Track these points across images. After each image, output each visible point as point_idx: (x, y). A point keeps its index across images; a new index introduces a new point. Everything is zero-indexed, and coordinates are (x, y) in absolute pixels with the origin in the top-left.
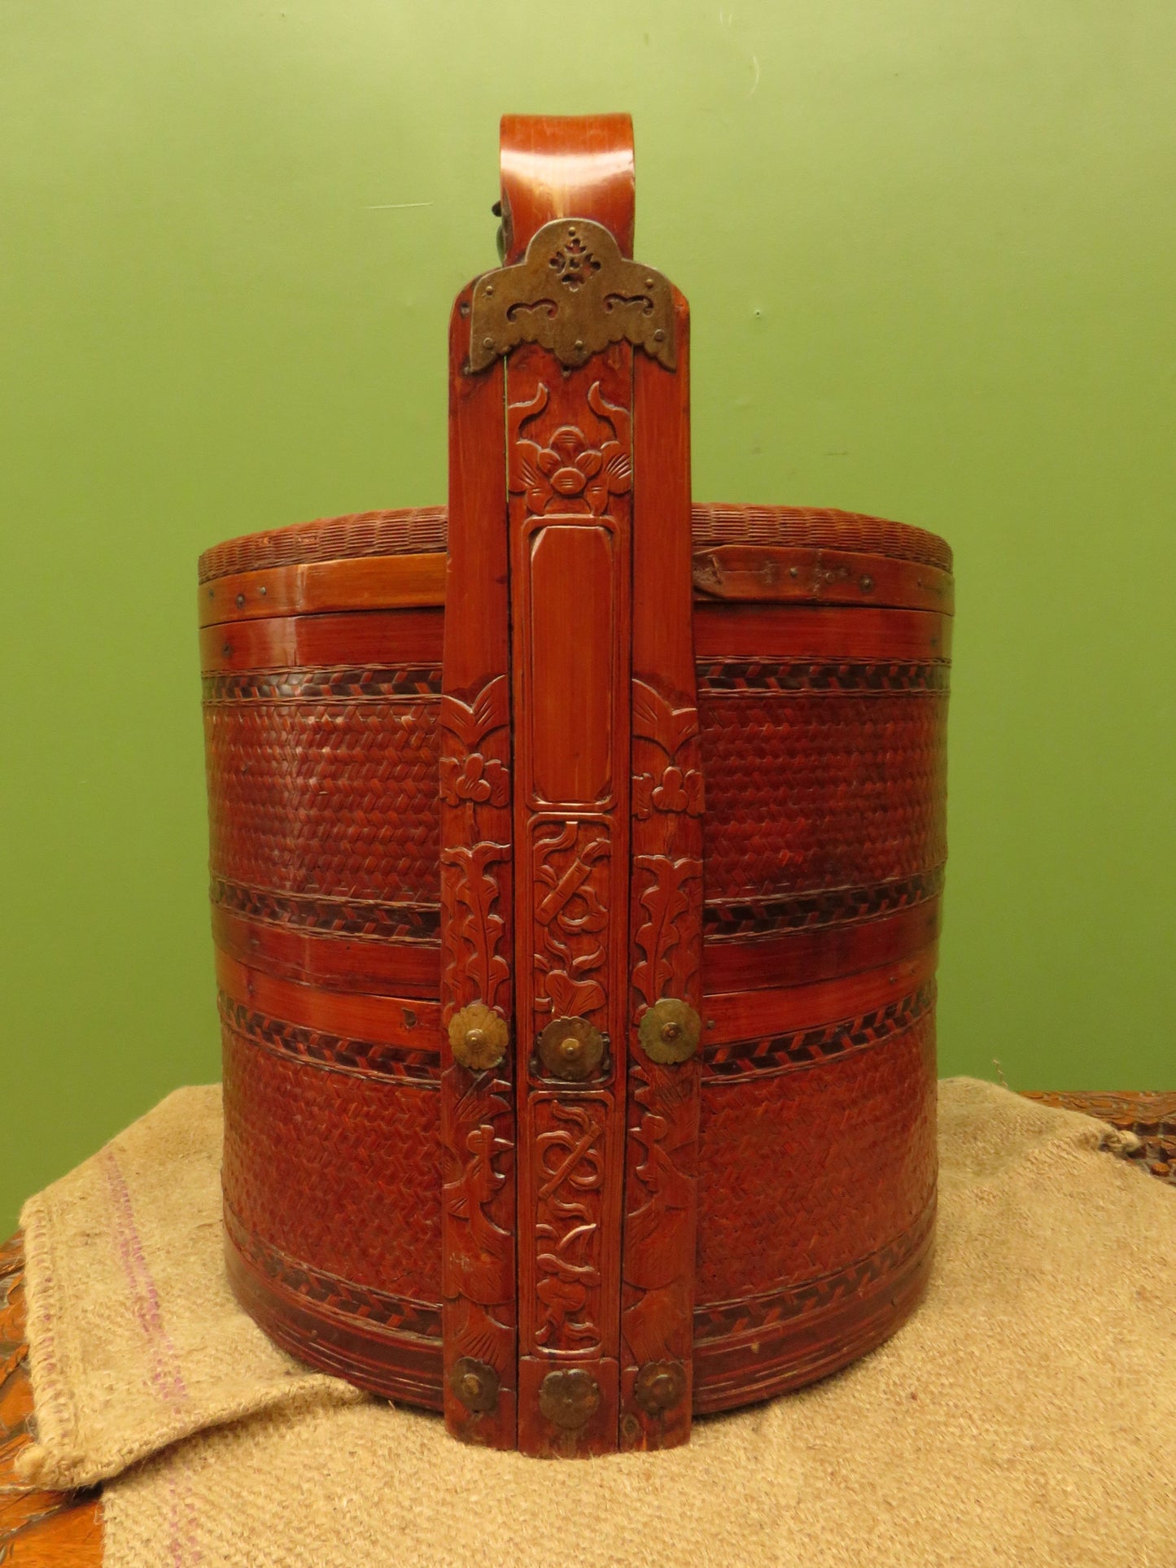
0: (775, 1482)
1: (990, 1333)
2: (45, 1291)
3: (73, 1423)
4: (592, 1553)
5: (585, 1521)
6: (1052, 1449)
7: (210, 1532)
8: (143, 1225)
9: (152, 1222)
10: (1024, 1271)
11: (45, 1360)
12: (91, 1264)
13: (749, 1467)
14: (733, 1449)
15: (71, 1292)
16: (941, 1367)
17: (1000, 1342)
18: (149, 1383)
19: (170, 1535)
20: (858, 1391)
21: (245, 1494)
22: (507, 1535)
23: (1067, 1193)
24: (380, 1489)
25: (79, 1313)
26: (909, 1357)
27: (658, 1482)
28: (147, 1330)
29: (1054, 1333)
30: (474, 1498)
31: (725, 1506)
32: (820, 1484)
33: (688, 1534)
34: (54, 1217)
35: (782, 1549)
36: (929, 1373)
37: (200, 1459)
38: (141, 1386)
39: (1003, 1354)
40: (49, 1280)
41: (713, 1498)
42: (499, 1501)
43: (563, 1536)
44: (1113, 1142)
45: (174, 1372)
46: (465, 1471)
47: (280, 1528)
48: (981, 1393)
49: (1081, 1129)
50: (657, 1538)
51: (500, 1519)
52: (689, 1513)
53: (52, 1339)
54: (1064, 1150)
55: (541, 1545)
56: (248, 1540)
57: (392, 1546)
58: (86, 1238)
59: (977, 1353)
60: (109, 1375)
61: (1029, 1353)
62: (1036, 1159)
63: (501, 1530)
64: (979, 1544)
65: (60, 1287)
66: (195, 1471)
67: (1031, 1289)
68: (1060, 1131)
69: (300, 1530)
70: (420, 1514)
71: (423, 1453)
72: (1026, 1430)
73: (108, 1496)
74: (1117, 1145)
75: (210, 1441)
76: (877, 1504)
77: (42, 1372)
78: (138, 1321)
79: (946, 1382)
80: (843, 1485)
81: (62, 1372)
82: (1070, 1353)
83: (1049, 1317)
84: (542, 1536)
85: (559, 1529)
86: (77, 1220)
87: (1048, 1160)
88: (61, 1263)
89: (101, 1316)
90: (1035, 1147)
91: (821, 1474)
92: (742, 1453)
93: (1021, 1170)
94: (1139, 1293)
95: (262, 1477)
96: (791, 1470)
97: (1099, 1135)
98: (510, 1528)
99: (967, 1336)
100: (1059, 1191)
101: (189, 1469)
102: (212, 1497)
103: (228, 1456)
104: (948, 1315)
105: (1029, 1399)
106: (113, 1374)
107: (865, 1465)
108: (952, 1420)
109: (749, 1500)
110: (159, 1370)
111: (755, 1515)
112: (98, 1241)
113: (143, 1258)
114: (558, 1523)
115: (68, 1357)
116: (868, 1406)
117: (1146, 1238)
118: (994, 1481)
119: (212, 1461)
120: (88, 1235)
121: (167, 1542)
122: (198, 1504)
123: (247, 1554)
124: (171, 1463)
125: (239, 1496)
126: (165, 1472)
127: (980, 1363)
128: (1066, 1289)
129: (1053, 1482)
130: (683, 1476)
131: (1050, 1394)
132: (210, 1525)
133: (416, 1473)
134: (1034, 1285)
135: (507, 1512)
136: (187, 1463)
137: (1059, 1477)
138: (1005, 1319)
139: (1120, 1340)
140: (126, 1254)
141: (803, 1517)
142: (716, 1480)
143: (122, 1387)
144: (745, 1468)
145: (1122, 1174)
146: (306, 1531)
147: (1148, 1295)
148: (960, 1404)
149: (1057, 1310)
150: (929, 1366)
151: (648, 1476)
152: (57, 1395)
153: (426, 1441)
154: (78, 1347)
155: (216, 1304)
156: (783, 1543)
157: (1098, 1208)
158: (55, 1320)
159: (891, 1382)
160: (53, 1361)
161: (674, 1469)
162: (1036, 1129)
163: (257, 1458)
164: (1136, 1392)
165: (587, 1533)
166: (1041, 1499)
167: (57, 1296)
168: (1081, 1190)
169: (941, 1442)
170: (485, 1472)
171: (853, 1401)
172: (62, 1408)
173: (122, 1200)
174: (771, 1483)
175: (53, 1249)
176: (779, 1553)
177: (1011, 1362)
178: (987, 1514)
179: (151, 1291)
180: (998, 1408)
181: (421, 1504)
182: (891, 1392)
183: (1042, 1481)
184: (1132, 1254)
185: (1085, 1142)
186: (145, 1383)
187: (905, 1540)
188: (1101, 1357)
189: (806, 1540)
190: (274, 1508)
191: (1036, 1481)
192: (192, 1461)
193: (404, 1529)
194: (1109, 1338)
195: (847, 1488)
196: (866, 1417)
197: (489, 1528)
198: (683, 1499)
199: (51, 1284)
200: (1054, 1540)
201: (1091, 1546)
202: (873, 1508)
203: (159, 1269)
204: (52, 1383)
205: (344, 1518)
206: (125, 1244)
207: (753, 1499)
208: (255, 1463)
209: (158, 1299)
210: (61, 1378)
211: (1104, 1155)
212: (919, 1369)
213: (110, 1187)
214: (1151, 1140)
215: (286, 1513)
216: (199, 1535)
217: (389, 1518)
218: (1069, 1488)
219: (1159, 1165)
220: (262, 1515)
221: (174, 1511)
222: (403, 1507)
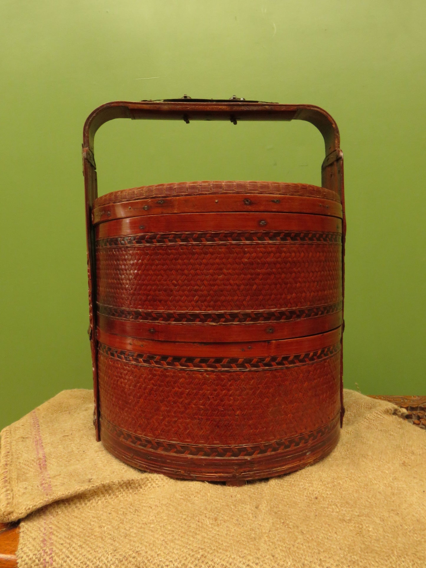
0: (262, 525)
1: (347, 476)
2: (7, 456)
3: (12, 499)
4: (193, 546)
5: (191, 534)
6: (366, 516)
7: (57, 536)
8: (44, 435)
9: (46, 434)
10: (361, 456)
11: (4, 478)
12: (24, 448)
13: (253, 520)
14: (248, 513)
15: (16, 457)
16: (327, 487)
17: (350, 479)
18: (39, 486)
19: (42, 537)
20: (296, 496)
21: (70, 525)
22: (162, 539)
23: (380, 430)
24: (119, 524)
25: (18, 464)
26: (316, 484)
27: (219, 522)
28: (41, 469)
29: (370, 477)
30: (152, 526)
31: (243, 532)
32: (278, 526)
33: (228, 540)
34: (12, 432)
35: (262, 546)
36: (323, 489)
37: (56, 512)
38: (36, 487)
39: (351, 484)
40: (8, 452)
41: (238, 529)
43: (183, 539)
44: (398, 412)
46: (150, 517)
47: (82, 536)
48: (341, 497)
49: (386, 407)
50: (216, 541)
51: (160, 533)
52: (229, 534)
53: (7, 472)
54: (379, 414)
55: (174, 542)
56: (70, 539)
57: (121, 542)
58: (22, 439)
59: (341, 483)
60: (26, 484)
61: (361, 484)
62: (368, 418)
63: (160, 537)
64: (335, 547)
65: (12, 455)
66: (53, 516)
67: (364, 461)
68: (378, 408)
69: (88, 537)
70: (132, 532)
71: (135, 512)
72: (357, 510)
73: (22, 524)
74: (399, 413)
75: (60, 506)
76: (298, 532)
77: (2, 483)
78: (38, 466)
79: (329, 493)
81: (9, 483)
82: (376, 484)
83: (369, 471)
84: (175, 539)
85: (182, 537)
86: (20, 433)
87: (373, 418)
88: (13, 447)
89: (25, 464)
90: (368, 414)
91: (279, 522)
92: (251, 515)
93: (363, 422)
94: (403, 464)
95: (78, 520)
96: (268, 521)
97: (392, 409)
98: (164, 536)
99: (338, 477)
100: (376, 429)
101: (51, 515)
102: (58, 525)
103: (66, 511)
104: (332, 470)
105: (359, 499)
106: (27, 483)
107: (295, 520)
108: (330, 507)
109: (252, 530)
110: (43, 482)
111: (253, 535)
112: (27, 440)
113: (43, 446)
114: (182, 535)
115: (12, 478)
116: (299, 501)
117: (407, 444)
118: (343, 526)
119: (60, 513)
120: (24, 438)
121: (41, 539)
122: (53, 527)
123: (69, 544)
124: (45, 513)
125: (68, 525)
126: (43, 516)
127: (342, 487)
128: (376, 461)
129: (364, 527)
130: (229, 521)
131: (367, 498)
132: (57, 534)
133: (132, 519)
134: (365, 460)
136: (51, 514)
138: (353, 471)
139: (395, 479)
140: (37, 445)
141: (270, 536)
142: (240, 523)
143: (30, 488)
144: (252, 520)
145: (400, 423)
146: (91, 537)
147: (406, 464)
148: (333, 501)
149: (372, 469)
150: (323, 487)
151: (216, 519)
152: (7, 490)
153: (137, 508)
154: (16, 474)
155: (66, 461)
156: (262, 544)
157: (390, 435)
158: (9, 466)
159: (309, 493)
160: (6, 479)
161: (226, 518)
162: (369, 407)
163: (76, 512)
164: (399, 497)
165: (191, 539)
166: (359, 533)
167: (11, 457)
168: (385, 428)
169: (325, 514)
170: (157, 516)
171: (294, 499)
172: (9, 495)
173: (37, 426)
174: (260, 525)
175: (11, 442)
176: (260, 548)
177: (354, 486)
178: (339, 537)
179: (44, 456)
180: (347, 503)
182: (308, 496)
183: (361, 526)
184: (401, 450)
185: (387, 412)
186: (38, 486)
187: (307, 545)
188: (387, 485)
189: (271, 544)
190: (80, 530)
191: (358, 527)
192: (52, 513)
193: (126, 537)
194: (391, 478)
195: (288, 527)
196: (298, 505)
197: (156, 536)
198: (228, 529)
199: (9, 454)
200: (363, 546)
201: (376, 548)
202: (297, 534)
203: (47, 450)
204: (5, 486)
205: (105, 533)
206: (37, 441)
207: (253, 530)
208: (75, 514)
209: (46, 459)
210: (9, 485)
211: (394, 416)
212: (319, 488)
213: (33, 421)
214: (414, 412)
215: (84, 531)
216: (53, 537)
217: (121, 533)
218: (370, 529)
219: (417, 421)
220: (76, 532)
221: (45, 529)
222: (126, 530)
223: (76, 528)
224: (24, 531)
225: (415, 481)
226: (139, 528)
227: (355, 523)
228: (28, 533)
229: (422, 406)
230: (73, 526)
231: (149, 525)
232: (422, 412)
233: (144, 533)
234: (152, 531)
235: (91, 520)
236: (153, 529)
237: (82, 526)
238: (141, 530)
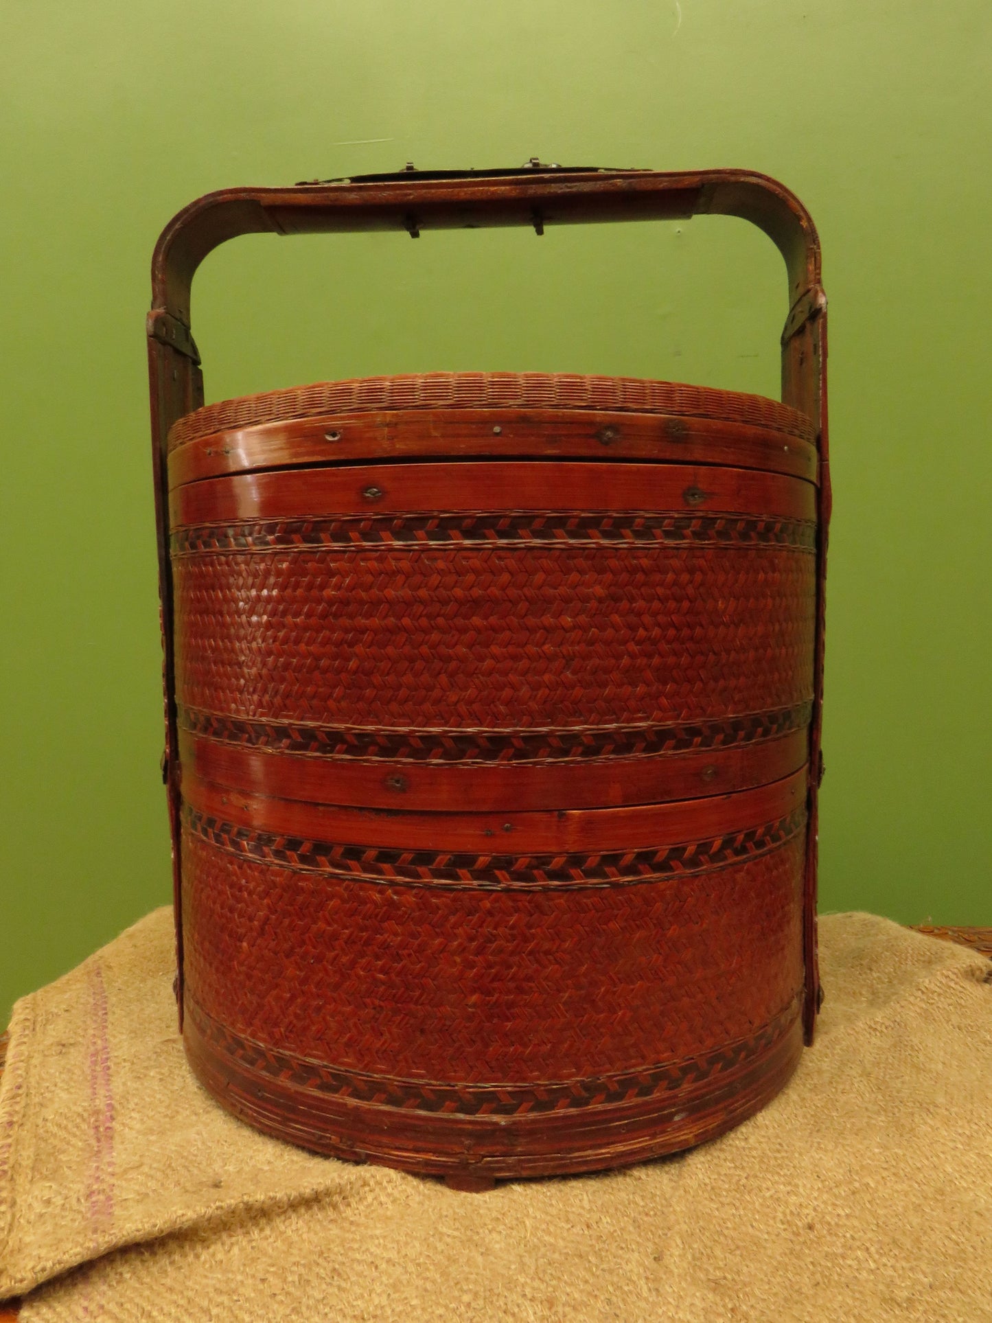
2: (13, 1097)
8: (114, 1037)
9: (123, 1034)
12: (60, 1073)
15: (37, 1100)
25: (40, 1122)
28: (99, 1140)
38: (74, 1202)
40: (19, 1087)
45: (107, 1190)
53: (9, 1146)
58: (60, 1047)
60: (50, 1187)
65: (28, 1095)
66: (108, 1286)
73: (25, 1312)
78: (92, 1132)
81: (13, 1181)
86: (57, 1030)
88: (33, 1071)
89: (59, 1126)
101: (104, 1284)
106: (55, 1186)
110: (94, 1186)
112: (72, 1050)
113: (109, 1069)
115: (20, 1164)
120: (64, 1045)
124: (86, 1279)
136: (104, 1278)
140: (95, 1063)
143: (58, 1201)
154: (32, 1154)
155: (166, 1116)
158: (16, 1127)
167: (23, 1103)
173: (101, 1013)
175: (30, 1057)
179: (108, 1105)
186: (79, 1200)
199: (20, 1092)
203: (121, 1082)
206: (95, 1054)
209: (114, 1113)
210: (10, 1187)
213: (92, 1001)
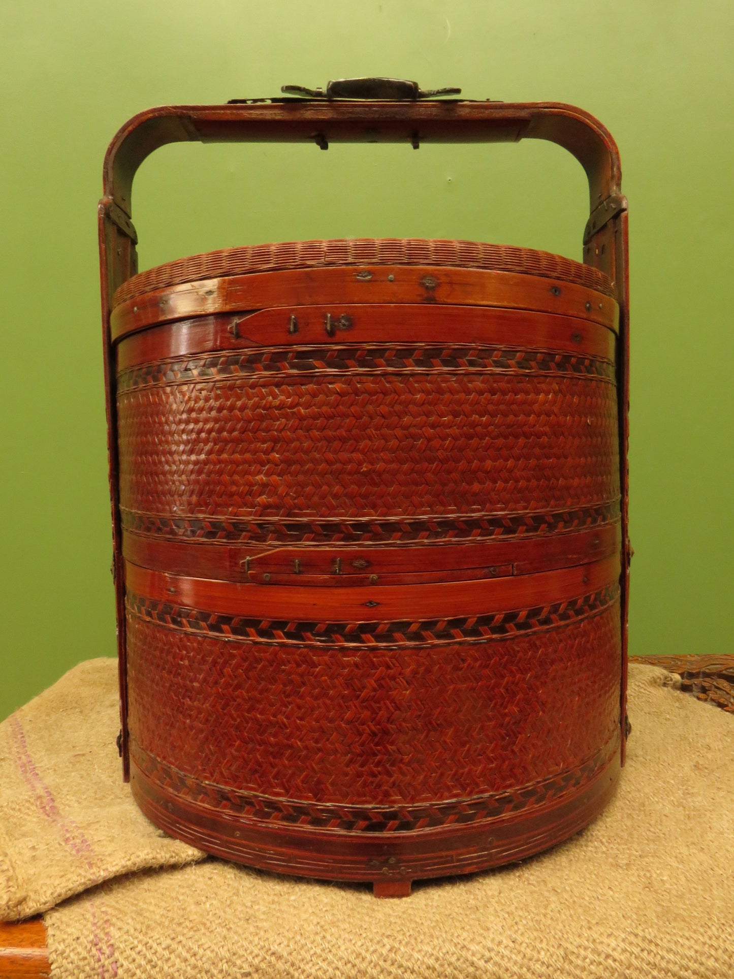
5: (365, 911)
6: (652, 856)
7: (120, 929)
8: (35, 754)
9: (40, 751)
18: (63, 844)
19: (91, 932)
21: (140, 904)
23: (647, 711)
28: (49, 816)
29: (647, 790)
32: (512, 884)
33: (431, 916)
35: (492, 922)
38: (57, 845)
42: (309, 898)
45: (80, 837)
47: (167, 923)
49: (651, 675)
50: (411, 920)
51: (311, 910)
52: (430, 904)
54: (642, 686)
55: (338, 927)
57: (241, 932)
60: (31, 840)
63: (312, 918)
64: (613, 913)
68: (639, 677)
69: (180, 924)
70: (258, 910)
72: (635, 846)
74: (670, 682)
76: (548, 891)
78: (41, 811)
80: (526, 883)
82: (657, 802)
84: (338, 920)
87: (632, 694)
89: (14, 809)
94: (695, 766)
95: (151, 894)
97: (662, 677)
98: (317, 916)
102: (119, 907)
105: (635, 829)
110: (68, 835)
111: (472, 902)
112: (4, 763)
113: (38, 774)
117: (697, 734)
118: (619, 876)
121: (90, 938)
122: (110, 910)
125: (137, 905)
128: (652, 764)
129: (655, 875)
131: (648, 825)
132: (119, 924)
135: (315, 905)
137: (658, 872)
139: (686, 793)
140: (25, 772)
141: (503, 901)
143: (42, 847)
145: (678, 699)
146: (184, 925)
147: (700, 767)
149: (647, 777)
155: (96, 799)
156: (492, 918)
157: (667, 719)
164: (699, 822)
165: (367, 919)
166: (648, 885)
168: (655, 710)
173: (19, 736)
176: (489, 925)
178: (617, 895)
179: (46, 792)
180: (617, 835)
181: (258, 904)
183: (648, 875)
185: (654, 682)
186: (60, 844)
187: (568, 913)
188: (676, 803)
189: (506, 916)
191: (645, 875)
193: (248, 920)
194: (680, 792)
195: (529, 884)
200: (659, 909)
201: (682, 912)
202: (546, 894)
203: (50, 780)
205: (208, 914)
206: (23, 766)
209: (52, 797)
211: (665, 689)
214: (696, 681)
215: (170, 914)
216: (113, 931)
217: (237, 913)
218: (665, 878)
219: (702, 696)
220: (154, 917)
221: (94, 916)
222: (246, 907)
223: (152, 908)
224: (54, 925)
225: (721, 794)
226: (269, 903)
227: (637, 870)
228: (63, 927)
229: (707, 671)
230: (145, 906)
231: (287, 896)
232: (708, 679)
233: (280, 910)
234: (295, 907)
235: (178, 892)
236: (296, 904)
237: (163, 904)
238: (273, 906)
